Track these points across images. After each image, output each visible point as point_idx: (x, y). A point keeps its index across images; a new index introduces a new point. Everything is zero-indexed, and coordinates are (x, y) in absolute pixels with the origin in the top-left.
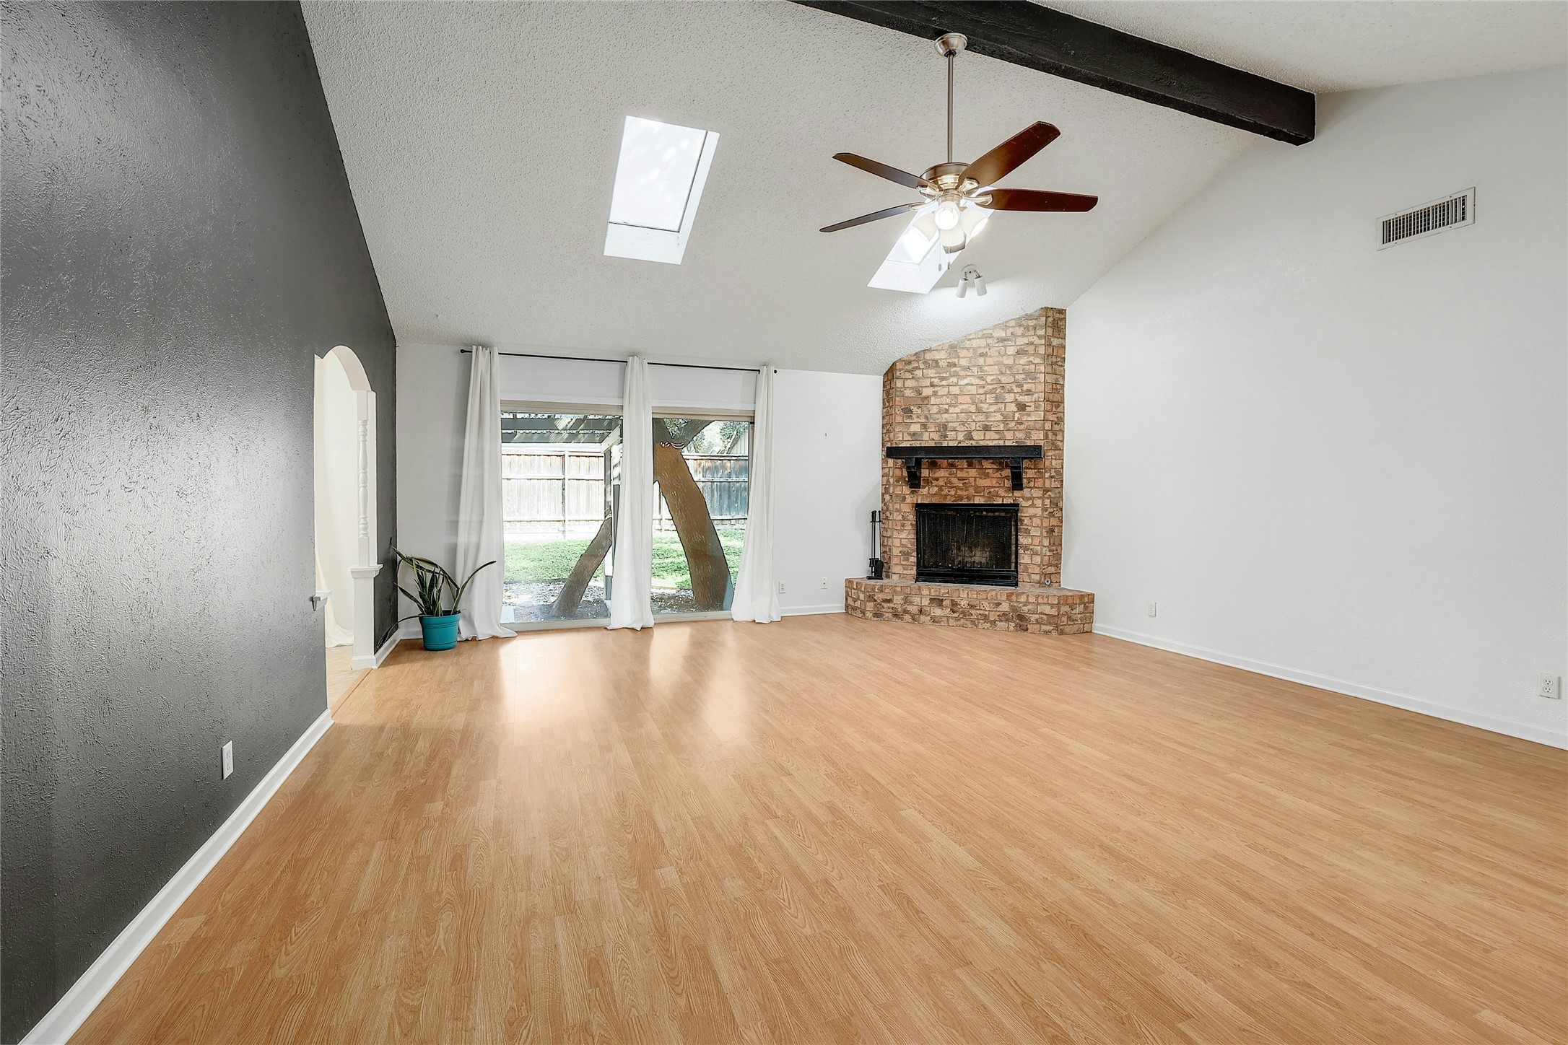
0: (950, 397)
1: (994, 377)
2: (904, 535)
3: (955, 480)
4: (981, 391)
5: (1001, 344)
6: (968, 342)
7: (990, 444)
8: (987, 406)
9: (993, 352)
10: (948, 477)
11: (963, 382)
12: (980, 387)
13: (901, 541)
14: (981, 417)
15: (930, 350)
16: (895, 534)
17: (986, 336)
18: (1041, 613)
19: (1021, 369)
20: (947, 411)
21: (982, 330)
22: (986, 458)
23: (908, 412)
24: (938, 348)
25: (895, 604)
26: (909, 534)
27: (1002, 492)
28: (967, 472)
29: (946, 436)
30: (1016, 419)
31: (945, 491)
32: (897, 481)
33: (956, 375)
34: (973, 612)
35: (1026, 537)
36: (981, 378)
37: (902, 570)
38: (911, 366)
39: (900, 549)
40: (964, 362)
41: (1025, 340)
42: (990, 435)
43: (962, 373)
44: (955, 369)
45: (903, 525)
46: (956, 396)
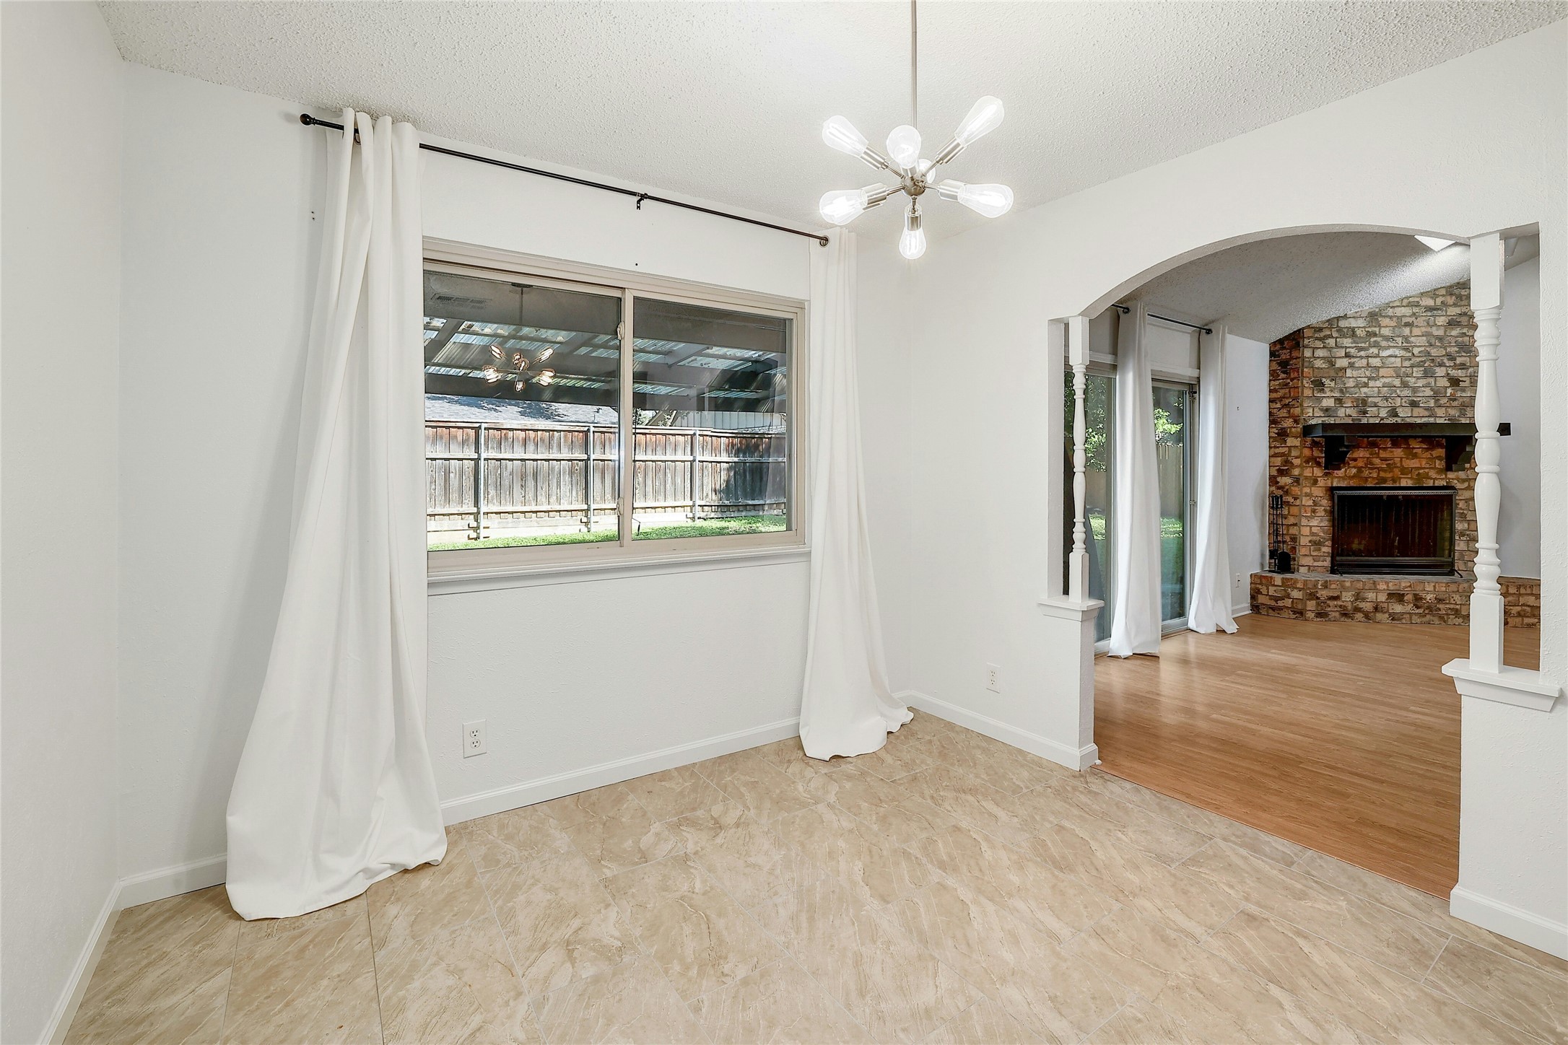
0: (1370, 369)
1: (1423, 349)
2: (1314, 522)
3: (1377, 461)
4: (1407, 363)
5: (1429, 314)
6: (1391, 310)
7: (1419, 421)
8: (1414, 380)
9: (1420, 321)
10: (1368, 458)
11: (1385, 353)
12: (1406, 360)
13: (1311, 530)
14: (1407, 392)
15: (1345, 317)
16: (1304, 522)
17: (1412, 304)
18: (1523, 605)
19: (1453, 341)
20: (1366, 385)
21: (1407, 298)
22: (1415, 437)
23: (1319, 385)
24: (1356, 315)
25: (1343, 602)
26: (1322, 521)
27: (1433, 474)
28: (1392, 452)
29: (1365, 412)
30: (1448, 395)
31: (1366, 473)
32: (1307, 462)
33: (1376, 345)
34: (1440, 606)
35: (1461, 521)
36: (1406, 349)
37: (1312, 561)
38: (1322, 334)
39: (1310, 538)
40: (1385, 332)
41: (1458, 310)
42: (1417, 411)
43: (1384, 344)
44: (1375, 339)
45: (1314, 511)
46: (1377, 368)
